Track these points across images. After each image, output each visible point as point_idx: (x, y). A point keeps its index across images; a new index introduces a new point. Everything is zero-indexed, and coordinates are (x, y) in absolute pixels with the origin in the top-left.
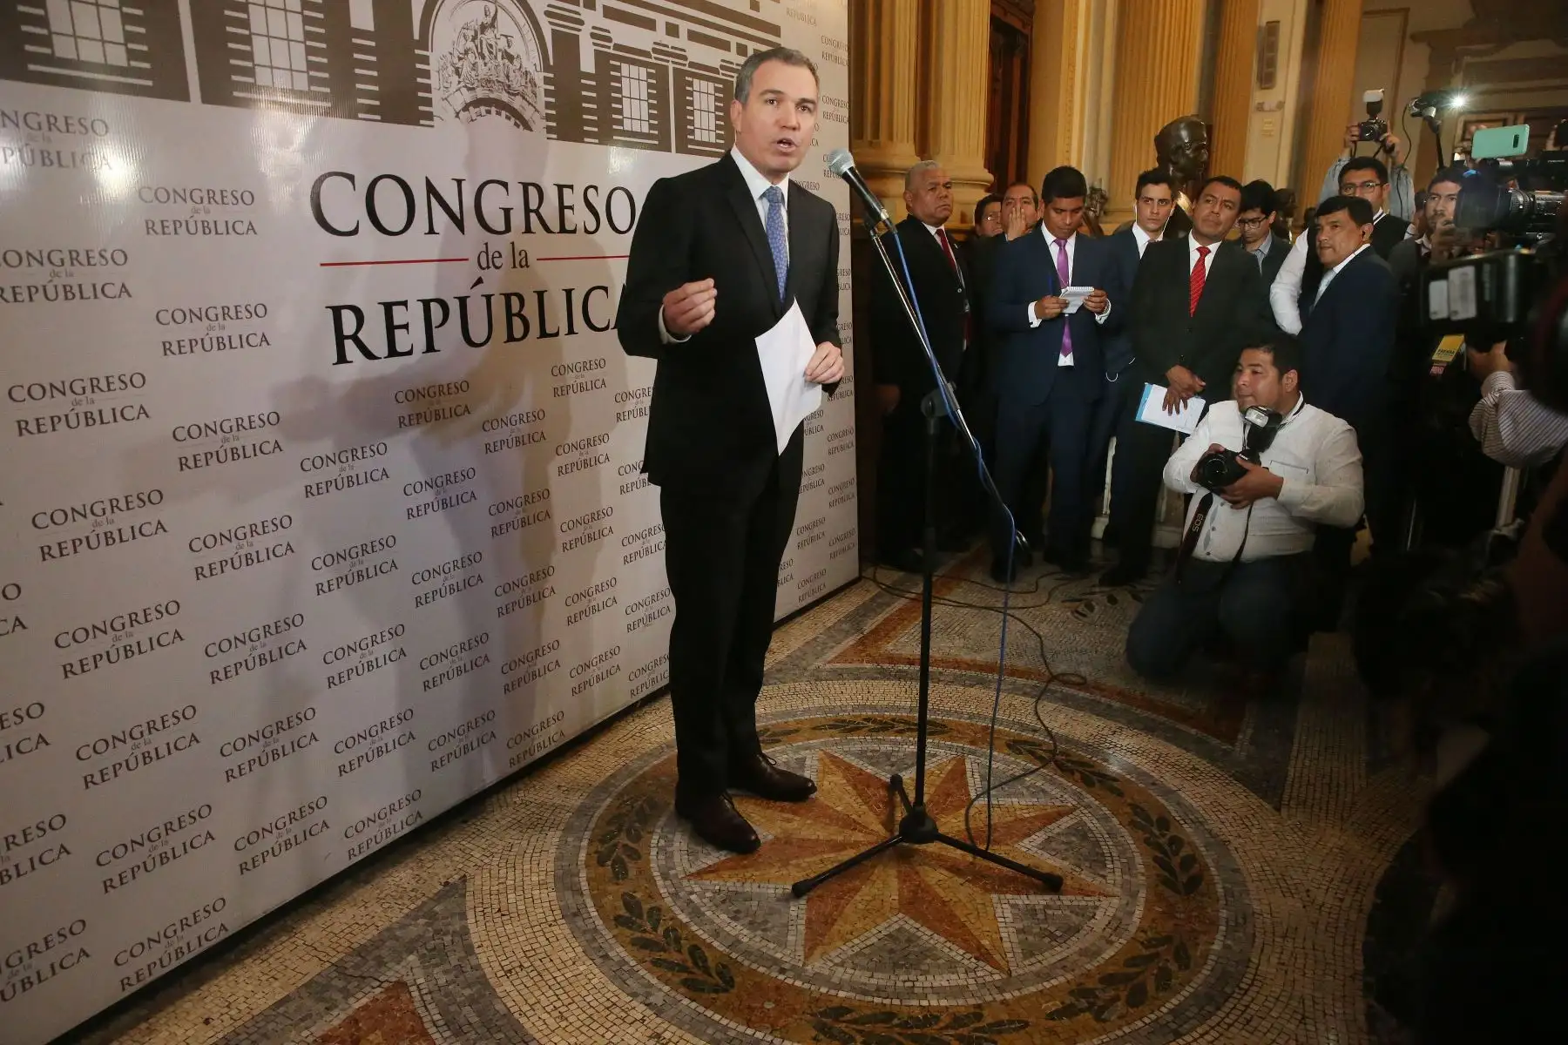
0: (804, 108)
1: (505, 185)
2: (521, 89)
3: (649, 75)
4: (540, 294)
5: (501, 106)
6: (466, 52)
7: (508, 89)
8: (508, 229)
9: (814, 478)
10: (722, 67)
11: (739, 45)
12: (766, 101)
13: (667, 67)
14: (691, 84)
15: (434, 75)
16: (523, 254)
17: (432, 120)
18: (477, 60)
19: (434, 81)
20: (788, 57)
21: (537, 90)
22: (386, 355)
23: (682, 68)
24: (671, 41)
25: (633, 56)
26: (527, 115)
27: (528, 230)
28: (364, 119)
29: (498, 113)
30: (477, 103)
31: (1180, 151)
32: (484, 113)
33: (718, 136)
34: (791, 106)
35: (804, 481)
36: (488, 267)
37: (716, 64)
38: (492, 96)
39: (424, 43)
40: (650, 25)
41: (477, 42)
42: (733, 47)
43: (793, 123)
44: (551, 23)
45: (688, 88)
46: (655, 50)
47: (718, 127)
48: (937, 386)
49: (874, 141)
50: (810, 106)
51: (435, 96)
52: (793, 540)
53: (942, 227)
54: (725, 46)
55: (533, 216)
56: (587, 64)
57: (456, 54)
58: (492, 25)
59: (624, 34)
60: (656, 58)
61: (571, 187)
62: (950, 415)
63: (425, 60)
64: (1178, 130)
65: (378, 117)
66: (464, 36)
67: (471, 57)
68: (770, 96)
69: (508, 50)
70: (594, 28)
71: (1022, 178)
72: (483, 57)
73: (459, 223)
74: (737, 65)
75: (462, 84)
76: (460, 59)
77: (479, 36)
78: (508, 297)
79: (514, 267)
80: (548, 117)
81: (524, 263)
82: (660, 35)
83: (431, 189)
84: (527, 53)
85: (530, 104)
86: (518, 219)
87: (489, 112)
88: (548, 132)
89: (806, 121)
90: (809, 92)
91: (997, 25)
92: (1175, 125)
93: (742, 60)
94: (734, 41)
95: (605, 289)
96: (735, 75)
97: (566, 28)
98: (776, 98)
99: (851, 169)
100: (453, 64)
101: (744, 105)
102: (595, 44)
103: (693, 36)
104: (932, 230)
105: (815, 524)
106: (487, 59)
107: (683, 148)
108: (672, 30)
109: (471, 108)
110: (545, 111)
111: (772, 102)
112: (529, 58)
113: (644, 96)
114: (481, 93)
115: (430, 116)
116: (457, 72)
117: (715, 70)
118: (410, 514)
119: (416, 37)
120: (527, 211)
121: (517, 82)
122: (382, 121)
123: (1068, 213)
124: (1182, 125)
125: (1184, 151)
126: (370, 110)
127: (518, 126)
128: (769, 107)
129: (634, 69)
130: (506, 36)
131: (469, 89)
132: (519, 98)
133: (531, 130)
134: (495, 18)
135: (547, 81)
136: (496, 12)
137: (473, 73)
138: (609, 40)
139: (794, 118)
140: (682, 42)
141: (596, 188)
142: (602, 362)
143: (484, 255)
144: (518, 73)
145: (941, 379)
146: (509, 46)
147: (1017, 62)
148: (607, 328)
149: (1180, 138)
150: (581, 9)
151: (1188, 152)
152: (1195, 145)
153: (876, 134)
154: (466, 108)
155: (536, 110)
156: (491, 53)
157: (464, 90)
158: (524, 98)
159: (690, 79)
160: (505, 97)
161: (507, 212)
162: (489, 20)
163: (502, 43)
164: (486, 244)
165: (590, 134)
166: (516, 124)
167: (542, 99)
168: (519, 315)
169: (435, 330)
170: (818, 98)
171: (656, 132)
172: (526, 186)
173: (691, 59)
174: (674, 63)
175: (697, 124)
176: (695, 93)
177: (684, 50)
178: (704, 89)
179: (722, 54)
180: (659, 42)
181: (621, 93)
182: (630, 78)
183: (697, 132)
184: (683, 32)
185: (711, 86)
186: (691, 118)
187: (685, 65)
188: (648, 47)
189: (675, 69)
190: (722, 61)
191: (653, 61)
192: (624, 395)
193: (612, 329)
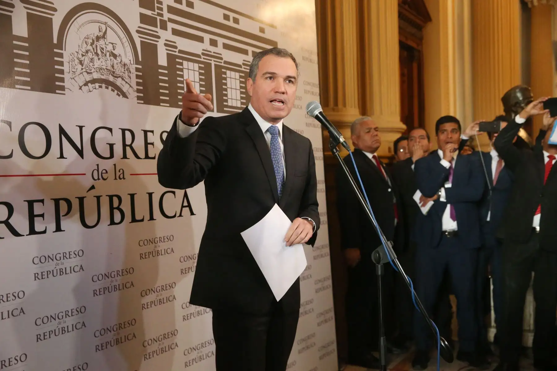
0: (290, 81)
1: (110, 130)
2: (121, 74)
3: (200, 68)
4: (132, 196)
5: (108, 83)
6: (87, 52)
7: (113, 74)
8: (112, 156)
9: (308, 307)
10: (244, 64)
12: (266, 78)
13: (211, 64)
14: (225, 73)
15: (66, 64)
16: (121, 171)
17: (64, 90)
18: (94, 56)
19: (66, 68)
20: (278, 52)
21: (131, 75)
22: (28, 233)
24: (212, 49)
25: (191, 57)
26: (125, 90)
27: (125, 157)
28: (19, 89)
29: (107, 88)
30: (93, 81)
31: (518, 105)
32: (97, 87)
33: (242, 103)
34: (281, 80)
35: (301, 310)
36: (99, 179)
37: (240, 63)
38: (103, 77)
39: (60, 45)
40: (200, 40)
41: (94, 46)
42: (250, 53)
43: (283, 90)
44: (140, 37)
45: (223, 76)
46: (203, 54)
47: (242, 98)
48: (381, 243)
49: (335, 107)
50: (293, 80)
51: (66, 76)
52: (296, 347)
53: (375, 154)
54: (245, 52)
55: (128, 149)
56: (162, 60)
57: (80, 53)
58: (104, 37)
59: (184, 44)
60: (204, 58)
61: (152, 132)
62: (391, 263)
63: (61, 55)
64: (515, 93)
65: (29, 88)
66: (86, 42)
67: (90, 55)
68: (269, 75)
69: (114, 52)
70: (166, 40)
71: (422, 125)
72: (97, 55)
73: (80, 152)
75: (84, 70)
76: (83, 55)
77: (95, 43)
78: (111, 197)
79: (116, 179)
80: (138, 91)
81: (121, 177)
82: (206, 45)
83: (62, 131)
84: (126, 54)
85: (126, 82)
86: (118, 149)
87: (100, 87)
88: (138, 99)
89: (290, 89)
90: (292, 72)
91: (403, 46)
92: (513, 90)
94: (250, 50)
95: (174, 192)
97: (149, 40)
98: (272, 76)
99: (320, 113)
100: (78, 58)
101: (254, 81)
102: (167, 50)
103: (226, 46)
104: (370, 156)
105: (308, 338)
106: (100, 56)
107: (221, 110)
108: (213, 43)
109: (89, 84)
110: (135, 87)
111: (270, 78)
112: (127, 56)
113: (197, 80)
114: (96, 76)
115: (63, 88)
116: (81, 63)
117: (239, 66)
118: (38, 338)
119: (55, 41)
120: (124, 145)
121: (119, 70)
122: (32, 90)
124: (517, 90)
126: (25, 83)
127: (119, 96)
128: (268, 81)
129: (191, 64)
130: (112, 44)
131: (88, 73)
132: (120, 79)
133: (127, 98)
134: (105, 33)
135: (137, 70)
136: (106, 28)
137: (91, 64)
138: (176, 47)
139: (283, 86)
140: (220, 49)
141: (168, 132)
142: (172, 238)
143: (96, 172)
144: (119, 65)
145: (383, 239)
146: (114, 49)
147: (415, 65)
148: (175, 216)
149: (517, 98)
150: (158, 29)
151: (523, 105)
153: (336, 104)
154: (86, 84)
155: (131, 86)
156: (102, 53)
157: (85, 74)
158: (123, 79)
159: (225, 71)
160: (111, 79)
161: (111, 146)
162: (101, 34)
163: (110, 47)
164: (98, 165)
165: (164, 101)
166: (118, 94)
167: (134, 81)
168: (118, 208)
169: (61, 218)
170: (298, 75)
172: (123, 131)
173: (225, 59)
174: (214, 61)
175: (229, 96)
176: (227, 78)
177: (221, 54)
178: (233, 76)
179: (244, 57)
180: (205, 49)
181: (183, 78)
182: (188, 69)
183: (229, 101)
184: (220, 44)
185: (237, 75)
186: (226, 93)
187: (221, 63)
188: (199, 52)
189: (215, 65)
190: (244, 60)
191: (202, 60)
192: (186, 258)
193: (178, 217)
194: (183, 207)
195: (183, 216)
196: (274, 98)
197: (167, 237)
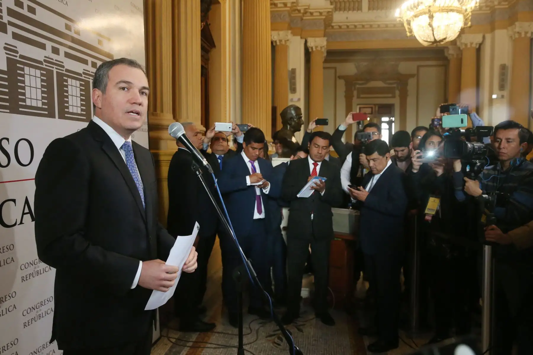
0: (143, 93)
3: (42, 75)
10: (84, 73)
11: (92, 62)
12: (120, 88)
13: (53, 71)
14: (67, 81)
23: (62, 72)
24: (55, 57)
25: (33, 63)
33: (82, 110)
37: (81, 72)
40: (43, 46)
42: (90, 63)
45: (65, 83)
46: (45, 61)
47: (82, 105)
50: (146, 91)
54: (85, 62)
59: (25, 49)
60: (46, 65)
64: (291, 110)
68: (123, 85)
70: (6, 44)
74: (92, 72)
82: (48, 52)
93: (94, 70)
94: (90, 60)
95: (14, 201)
96: (91, 78)
98: (127, 87)
101: (104, 92)
102: (6, 53)
103: (67, 55)
107: (62, 116)
108: (55, 51)
111: (123, 89)
113: (39, 86)
117: (80, 75)
123: (258, 150)
124: (292, 108)
125: (293, 119)
129: (33, 70)
138: (17, 52)
140: (61, 57)
141: (8, 139)
142: (12, 247)
148: (15, 224)
149: (292, 114)
151: (295, 120)
152: (297, 117)
159: (66, 78)
165: (5, 107)
171: (46, 107)
173: (67, 67)
174: (56, 69)
175: (70, 103)
176: (69, 86)
177: (63, 63)
178: (74, 84)
179: (84, 66)
180: (47, 56)
181: (24, 83)
182: (30, 75)
183: (70, 107)
184: (62, 53)
185: (78, 83)
186: (67, 100)
187: (63, 70)
188: (42, 59)
189: (57, 72)
190: (84, 70)
191: (44, 66)
192: (27, 264)
193: (18, 225)
194: (24, 214)
195: (24, 223)
196: (131, 110)
197: (7, 247)
